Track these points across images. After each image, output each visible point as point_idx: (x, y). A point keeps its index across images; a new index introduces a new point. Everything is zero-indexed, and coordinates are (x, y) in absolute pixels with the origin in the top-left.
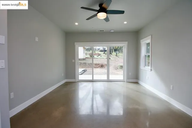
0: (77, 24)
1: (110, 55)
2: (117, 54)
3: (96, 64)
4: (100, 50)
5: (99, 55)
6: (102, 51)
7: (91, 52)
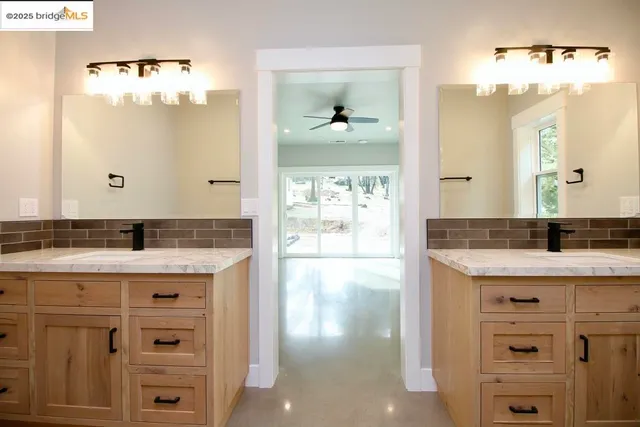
0: (287, 131)
1: (368, 195)
2: (387, 191)
3: (324, 222)
4: (336, 180)
5: (334, 195)
6: (341, 183)
7: (308, 185)
